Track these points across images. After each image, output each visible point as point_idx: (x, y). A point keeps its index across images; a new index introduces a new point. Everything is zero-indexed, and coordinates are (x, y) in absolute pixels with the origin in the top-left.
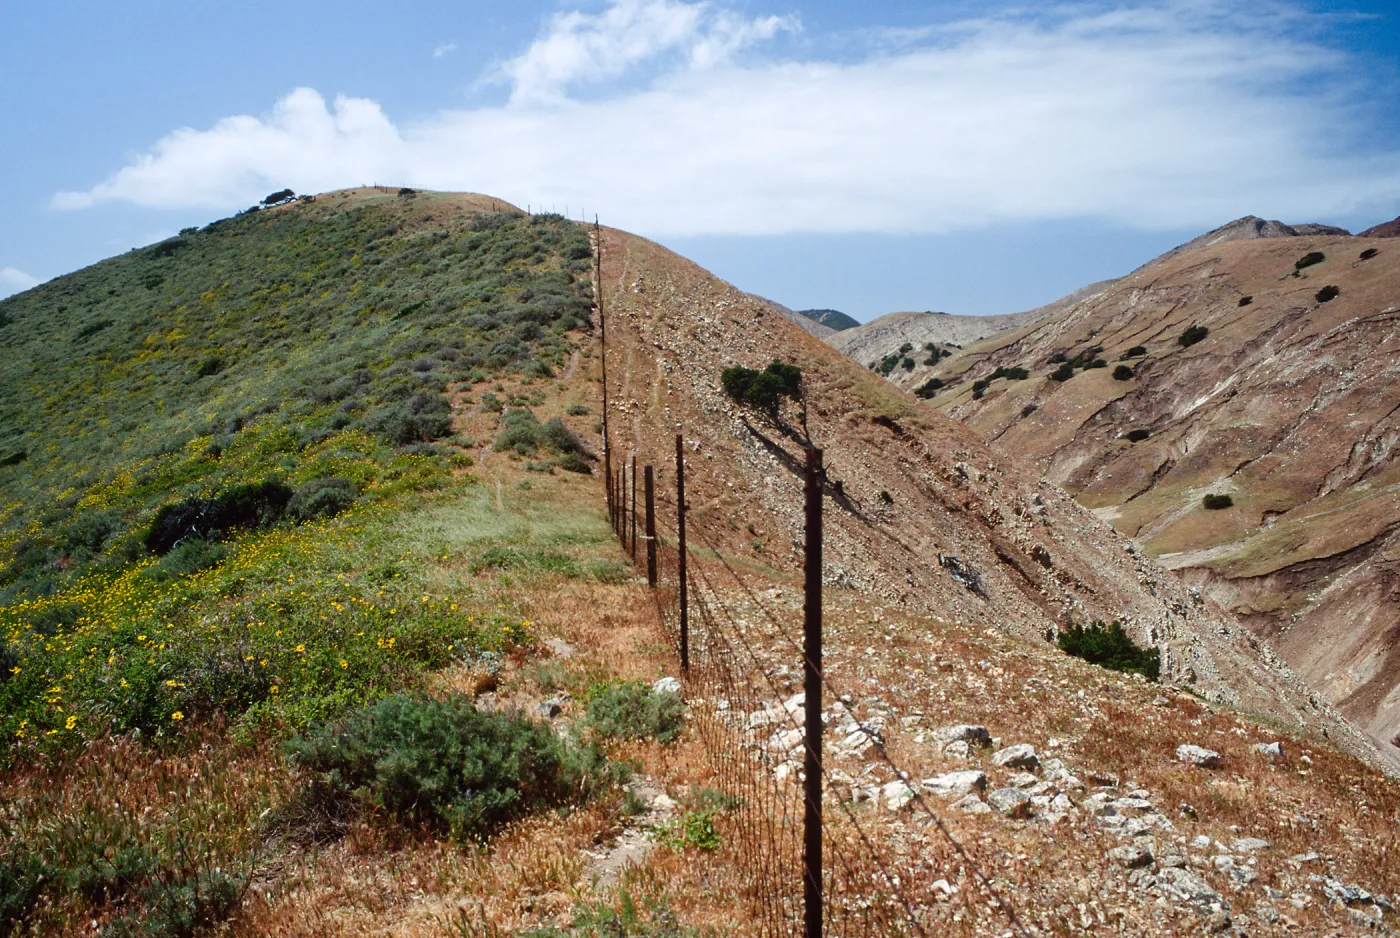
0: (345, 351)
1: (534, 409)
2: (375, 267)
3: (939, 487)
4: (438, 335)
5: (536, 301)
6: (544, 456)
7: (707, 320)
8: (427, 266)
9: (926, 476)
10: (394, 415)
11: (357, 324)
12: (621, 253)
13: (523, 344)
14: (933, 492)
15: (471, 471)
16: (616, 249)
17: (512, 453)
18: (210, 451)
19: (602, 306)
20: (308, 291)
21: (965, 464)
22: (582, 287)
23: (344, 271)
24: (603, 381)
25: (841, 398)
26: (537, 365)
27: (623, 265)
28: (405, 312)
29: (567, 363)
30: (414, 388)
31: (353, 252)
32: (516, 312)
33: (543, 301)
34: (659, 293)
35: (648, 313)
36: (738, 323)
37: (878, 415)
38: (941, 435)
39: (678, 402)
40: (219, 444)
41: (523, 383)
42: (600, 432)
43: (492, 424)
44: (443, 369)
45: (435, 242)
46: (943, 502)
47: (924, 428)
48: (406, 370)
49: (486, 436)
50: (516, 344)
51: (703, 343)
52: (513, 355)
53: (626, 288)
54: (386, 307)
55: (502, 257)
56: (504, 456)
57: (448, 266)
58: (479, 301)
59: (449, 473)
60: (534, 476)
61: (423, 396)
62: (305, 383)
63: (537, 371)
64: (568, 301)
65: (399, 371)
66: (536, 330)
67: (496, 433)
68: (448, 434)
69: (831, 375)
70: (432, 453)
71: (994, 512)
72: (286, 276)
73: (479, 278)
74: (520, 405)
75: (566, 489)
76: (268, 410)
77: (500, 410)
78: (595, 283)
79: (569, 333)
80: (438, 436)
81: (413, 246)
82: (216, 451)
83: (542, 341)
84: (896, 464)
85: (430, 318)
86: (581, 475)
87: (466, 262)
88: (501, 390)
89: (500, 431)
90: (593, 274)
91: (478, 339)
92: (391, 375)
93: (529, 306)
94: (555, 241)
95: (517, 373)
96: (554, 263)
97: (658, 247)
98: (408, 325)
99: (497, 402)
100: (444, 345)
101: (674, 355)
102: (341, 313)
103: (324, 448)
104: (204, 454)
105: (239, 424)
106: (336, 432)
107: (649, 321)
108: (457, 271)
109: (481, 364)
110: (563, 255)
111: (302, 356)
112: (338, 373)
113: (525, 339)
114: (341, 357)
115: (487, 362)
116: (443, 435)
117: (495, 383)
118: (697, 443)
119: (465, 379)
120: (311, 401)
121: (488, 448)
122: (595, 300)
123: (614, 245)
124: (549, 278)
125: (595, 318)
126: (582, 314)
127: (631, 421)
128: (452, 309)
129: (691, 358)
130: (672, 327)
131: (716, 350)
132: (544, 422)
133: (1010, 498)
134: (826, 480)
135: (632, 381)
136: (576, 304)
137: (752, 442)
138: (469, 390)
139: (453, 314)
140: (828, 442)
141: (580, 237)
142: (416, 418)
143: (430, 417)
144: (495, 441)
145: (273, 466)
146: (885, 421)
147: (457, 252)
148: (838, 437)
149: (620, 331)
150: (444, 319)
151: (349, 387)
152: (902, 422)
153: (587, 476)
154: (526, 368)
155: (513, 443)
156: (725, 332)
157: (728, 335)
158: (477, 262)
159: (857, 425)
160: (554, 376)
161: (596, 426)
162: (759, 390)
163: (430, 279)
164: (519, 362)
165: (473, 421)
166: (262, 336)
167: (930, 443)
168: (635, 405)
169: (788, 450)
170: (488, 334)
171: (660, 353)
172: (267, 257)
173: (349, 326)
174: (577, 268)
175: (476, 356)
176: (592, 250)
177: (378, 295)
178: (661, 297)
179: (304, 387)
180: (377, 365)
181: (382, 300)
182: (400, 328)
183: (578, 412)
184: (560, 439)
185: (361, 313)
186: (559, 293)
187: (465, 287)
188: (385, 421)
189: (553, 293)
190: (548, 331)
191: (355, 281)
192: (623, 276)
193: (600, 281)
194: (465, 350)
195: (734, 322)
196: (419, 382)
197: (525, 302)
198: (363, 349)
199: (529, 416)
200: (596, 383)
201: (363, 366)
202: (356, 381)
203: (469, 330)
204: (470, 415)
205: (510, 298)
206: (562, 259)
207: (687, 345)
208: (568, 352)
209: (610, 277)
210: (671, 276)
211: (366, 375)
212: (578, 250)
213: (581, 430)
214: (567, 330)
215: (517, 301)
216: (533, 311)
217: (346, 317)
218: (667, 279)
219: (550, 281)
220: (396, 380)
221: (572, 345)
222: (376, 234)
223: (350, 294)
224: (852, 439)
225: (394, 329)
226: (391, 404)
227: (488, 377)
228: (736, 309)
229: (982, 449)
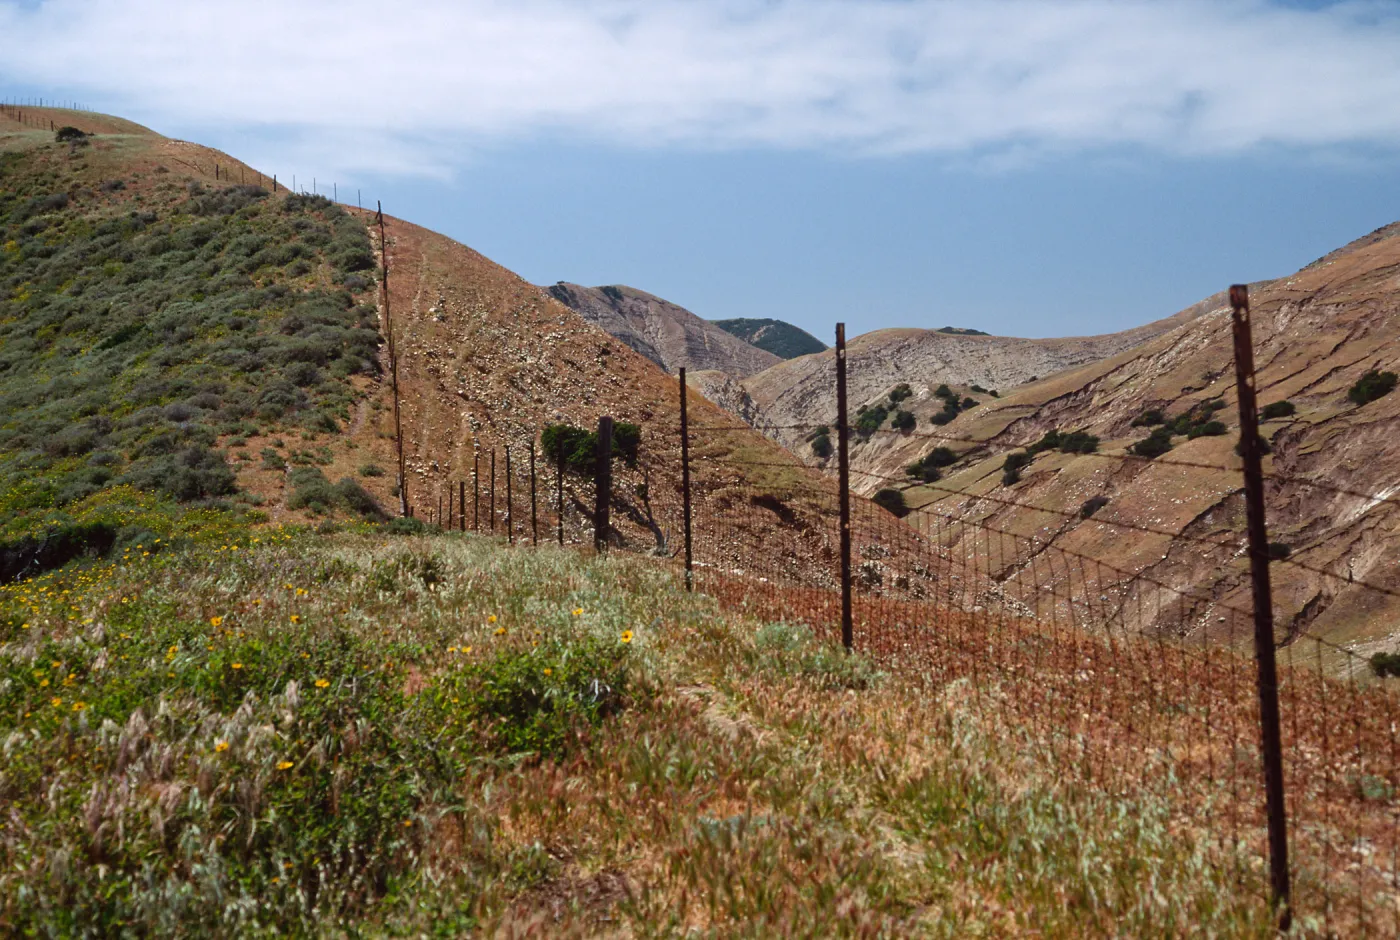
0: (46, 389)
1: (322, 468)
2: (46, 261)
4: (179, 375)
5: (308, 334)
6: (341, 517)
8: (130, 266)
10: (171, 471)
11: (36, 348)
12: (414, 262)
13: (298, 390)
15: (271, 526)
16: (406, 256)
17: (308, 511)
19: (390, 340)
21: (880, 564)
22: (363, 314)
24: (398, 439)
25: (710, 469)
26: (319, 417)
27: (417, 280)
28: (121, 338)
29: (353, 416)
30: (176, 439)
32: (285, 348)
33: (317, 334)
34: (465, 322)
35: (451, 351)
36: (573, 364)
37: (759, 494)
39: (486, 466)
41: (305, 438)
42: (397, 495)
43: (277, 482)
44: (204, 419)
45: (135, 228)
47: (826, 513)
48: (157, 419)
49: (275, 494)
50: (290, 391)
51: (523, 391)
52: (289, 404)
53: (422, 316)
54: (84, 327)
55: (247, 261)
56: (299, 514)
57: (164, 268)
58: (225, 329)
59: (248, 527)
61: (196, 450)
62: (22, 431)
63: (321, 424)
64: (347, 334)
65: (148, 419)
66: (313, 372)
67: (285, 493)
68: (233, 491)
69: (700, 438)
70: (224, 509)
73: (216, 291)
74: (305, 463)
77: (283, 468)
78: (380, 307)
79: (352, 377)
80: (221, 494)
81: (102, 233)
83: (320, 388)
84: (777, 559)
85: (161, 352)
87: (191, 265)
88: (280, 445)
89: (290, 491)
90: (377, 294)
91: (240, 383)
92: (139, 423)
93: (297, 341)
94: (320, 240)
95: (294, 426)
96: (323, 275)
97: (467, 251)
98: (132, 358)
99: (280, 459)
100: (199, 390)
101: (484, 409)
102: (7, 331)
103: (93, 504)
106: (96, 487)
107: (453, 361)
108: (179, 280)
109: (251, 414)
110: (335, 264)
112: (62, 422)
113: (300, 384)
114: (45, 397)
115: (259, 411)
116: (228, 492)
117: (271, 438)
119: (234, 432)
120: (39, 451)
121: (279, 506)
122: (381, 332)
123: (406, 249)
124: (319, 300)
125: (383, 358)
126: (367, 352)
127: (430, 485)
128: (185, 338)
129: (506, 411)
130: (482, 370)
131: (540, 401)
132: (335, 481)
135: (431, 440)
136: (358, 340)
137: (576, 518)
138: (243, 444)
139: (196, 345)
141: (357, 238)
142: (199, 472)
143: (213, 472)
144: (285, 500)
146: (768, 502)
147: (174, 248)
148: (700, 520)
149: (414, 375)
150: (185, 353)
151: (92, 438)
152: (796, 504)
154: (306, 421)
155: (307, 502)
156: (554, 376)
157: (558, 381)
158: (209, 266)
159: (729, 507)
160: (339, 432)
161: (392, 488)
162: (586, 456)
163: (141, 287)
165: (253, 478)
167: (831, 533)
168: (434, 468)
169: (625, 532)
170: (252, 376)
171: (466, 405)
173: (26, 353)
174: (355, 285)
175: (242, 405)
176: (375, 257)
177: (61, 308)
178: (469, 327)
179: (23, 436)
180: (112, 411)
181: (70, 314)
182: (122, 360)
183: (371, 472)
184: (356, 499)
185: (41, 333)
186: (335, 323)
187: (200, 306)
188: (160, 476)
189: (327, 323)
190: (328, 375)
191: (17, 283)
192: (418, 297)
193: (387, 305)
194: (226, 396)
195: (568, 362)
196: (181, 434)
197: (291, 334)
198: (78, 389)
199: (319, 476)
200: (389, 441)
201: (92, 412)
202: (94, 431)
203: (226, 370)
204: (249, 472)
205: (270, 328)
206: (333, 270)
207: (502, 394)
208: (353, 402)
209: (401, 299)
210: (482, 297)
211: (105, 424)
212: (355, 256)
213: (377, 491)
214: (349, 374)
215: (281, 332)
216: (306, 348)
217: (17, 337)
218: (477, 301)
219: (321, 305)
220: (149, 431)
221: (357, 394)
222: (34, 206)
223: (15, 301)
224: (720, 523)
225: (114, 363)
226: (155, 458)
227: (263, 430)
228: (572, 344)
229: (907, 545)
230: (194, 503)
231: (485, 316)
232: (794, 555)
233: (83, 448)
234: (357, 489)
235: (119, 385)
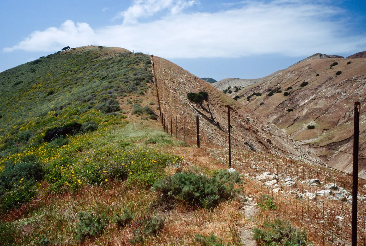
0: (88, 89)
1: (140, 103)
2: (93, 67)
3: (243, 123)
4: (113, 84)
5: (138, 75)
6: (145, 116)
7: (182, 80)
8: (107, 66)
9: (239, 120)
10: (104, 105)
11: (90, 81)
12: (159, 62)
13: (136, 86)
14: (241, 125)
15: (127, 119)
16: (157, 62)
17: (137, 115)
18: (55, 115)
19: (155, 76)
20: (76, 73)
21: (249, 118)
22: (149, 72)
23: (85, 68)
24: (158, 96)
25: (217, 100)
26: (140, 92)
27: (160, 66)
28: (103, 78)
29: (148, 91)
30: (108, 98)
31: (87, 63)
32: (133, 78)
33: (140, 75)
34: (169, 73)
35: (167, 78)
36: (190, 81)
37: (226, 105)
38: (243, 110)
39: (177, 102)
40: (57, 113)
41: (137, 97)
42: (158, 109)
43: (130, 107)
44: (115, 93)
45: (109, 60)
46: (244, 127)
47: (238, 108)
48: (105, 93)
49: (129, 110)
50: (134, 86)
51: (181, 86)
52: (134, 89)
53: (161, 72)
54: (97, 77)
55: (128, 64)
56: (134, 116)
57: (113, 66)
58: (122, 76)
59: (121, 120)
60: (143, 121)
61: (111, 100)
62: (78, 97)
63: (140, 93)
64: (147, 75)
66: (139, 82)
67: (132, 110)
68: (119, 110)
69: (214, 94)
70: (116, 115)
71: (257, 130)
72: (69, 69)
73: (122, 69)
74: (137, 102)
75: (152, 124)
76: (69, 104)
77: (132, 104)
79: (147, 84)
80: (116, 111)
81: (103, 61)
82: (56, 115)
83: (140, 86)
85: (109, 80)
86: (155, 120)
87: (118, 65)
88: (131, 98)
89: (133, 109)
90: (152, 68)
91: (124, 85)
92: (102, 95)
93: (136, 77)
94: (141, 60)
95: (135, 94)
96: (142, 65)
97: (168, 61)
98: (104, 82)
99: (131, 102)
100: (115, 87)
101: (174, 89)
102: (85, 79)
103: (86, 114)
104: (53, 116)
105: (61, 108)
106: (89, 110)
107: (167, 80)
108: (116, 68)
109: (125, 92)
110: (144, 63)
111: (75, 90)
112: (87, 95)
113: (136, 85)
114: (87, 90)
115: (127, 91)
117: (130, 97)
118: (183, 112)
119: (121, 96)
120: (81, 102)
121: (130, 113)
122: (153, 75)
123: (157, 61)
124: (141, 69)
125: (154, 79)
126: (150, 79)
127: (165, 106)
128: (115, 77)
129: (179, 90)
130: (173, 82)
131: (185, 88)
132: (144, 107)
133: (261, 126)
134: (214, 122)
135: (165, 96)
136: (149, 76)
137: (196, 112)
138: (123, 99)
139: (116, 79)
140: (214, 112)
141: (148, 59)
142: (110, 106)
143: (114, 105)
145: (73, 119)
147: (115, 63)
148: (217, 110)
149: (160, 83)
150: (114, 80)
151: (91, 98)
152: (233, 107)
153: (156, 121)
154: (137, 93)
155: (136, 112)
156: (187, 83)
157: (187, 84)
158: (121, 65)
159: (221, 107)
160: (144, 95)
162: (197, 99)
163: (109, 70)
164: (135, 91)
165: (125, 106)
166: (64, 85)
167: (240, 112)
168: (166, 102)
169: (205, 114)
170: (126, 84)
171: (171, 89)
172: (64, 64)
173: (87, 82)
174: (148, 67)
175: (124, 90)
176: (151, 62)
179: (78, 98)
180: (97, 92)
181: (96, 75)
182: (102, 82)
183: (152, 104)
184: (149, 111)
185: (90, 79)
186: (144, 73)
187: (118, 72)
188: (102, 107)
189: (142, 73)
190: (142, 83)
191: (88, 70)
192: (160, 69)
193: (154, 70)
194: (121, 88)
196: (110, 96)
197: (135, 75)
198: (93, 88)
199: (140, 105)
200: (156, 96)
201: (93, 92)
202: (92, 96)
203: (121, 83)
205: (131, 75)
207: (177, 87)
208: (148, 89)
209: (156, 69)
210: (172, 69)
211: (95, 95)
212: (148, 62)
213: (153, 109)
215: (133, 75)
216: (138, 78)
217: (86, 80)
221: (148, 87)
222: (93, 58)
223: (87, 74)
224: (220, 111)
225: (100, 83)
226: (103, 102)
227: (128, 95)
228: (189, 77)
229: (253, 114)
230: (109, 114)
234: (149, 109)
235: (100, 87)
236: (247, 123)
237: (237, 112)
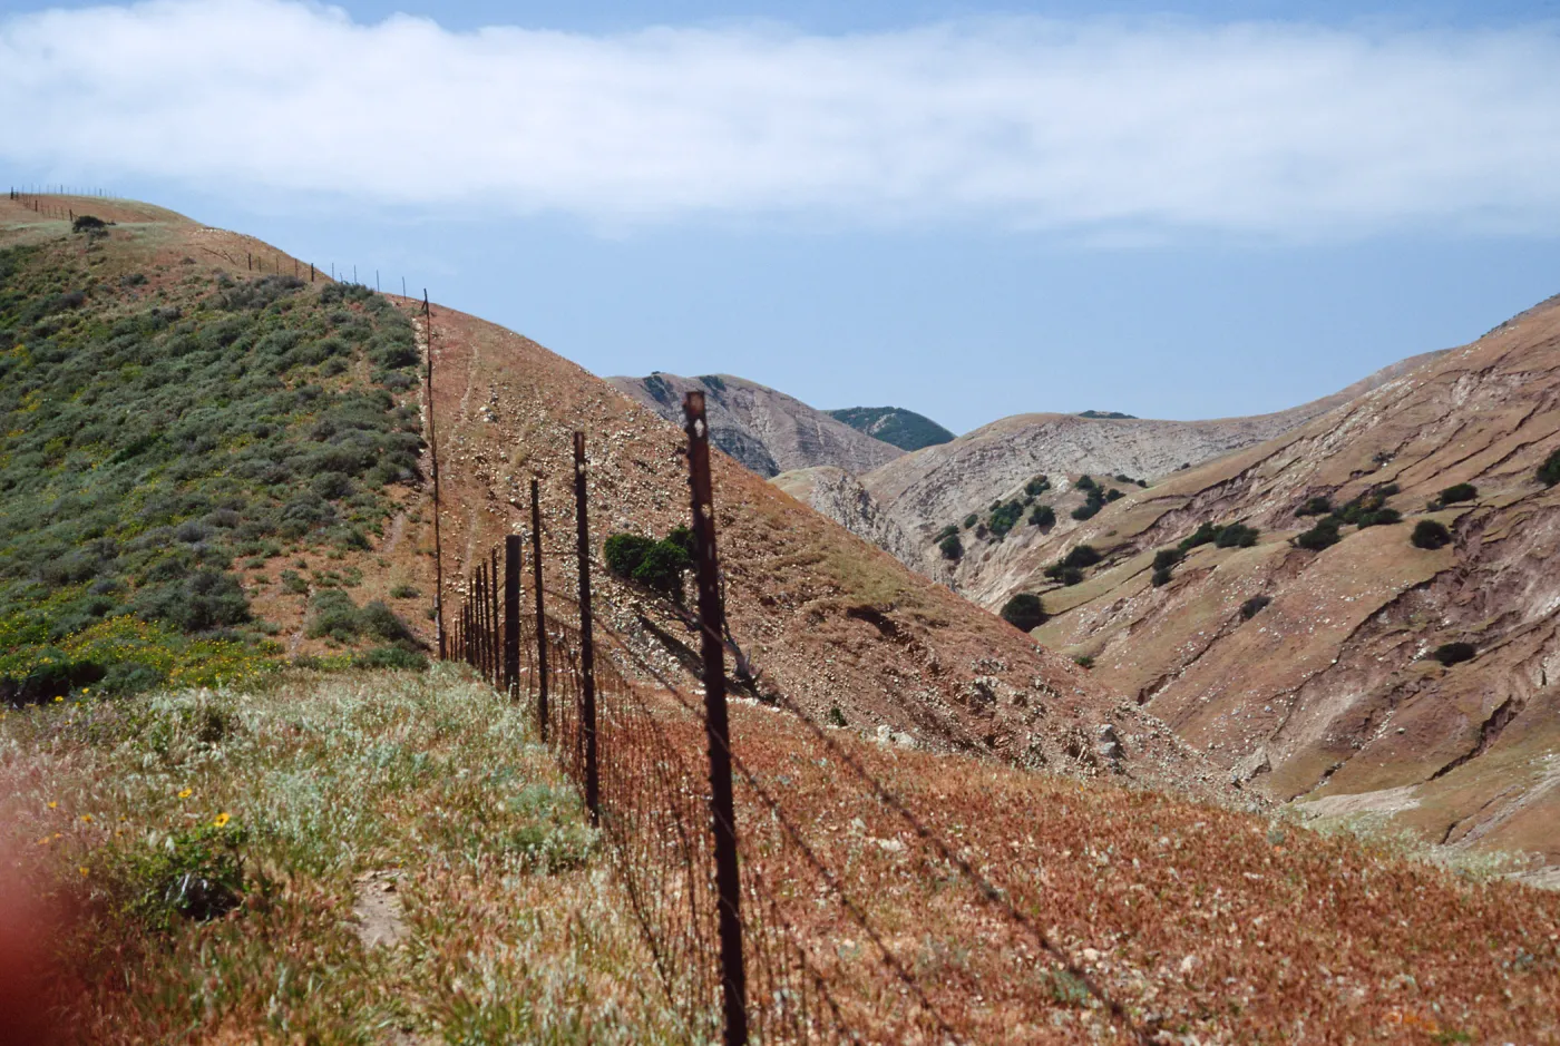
0: (51, 510)
1: (347, 590)
2: (59, 366)
3: (945, 712)
4: (197, 490)
5: (340, 440)
6: (367, 644)
7: (594, 462)
8: (150, 369)
10: (178, 598)
11: (45, 464)
12: (464, 355)
13: (325, 503)
14: (933, 719)
15: (286, 658)
16: (455, 349)
17: (328, 639)
19: (434, 444)
21: (994, 679)
22: (404, 416)
24: (436, 555)
25: (800, 579)
26: (348, 533)
27: (467, 376)
28: (135, 450)
29: (387, 531)
30: (187, 563)
31: (11, 336)
32: (313, 457)
33: (349, 441)
34: (520, 422)
35: (503, 454)
36: (644, 465)
37: (856, 605)
38: (960, 636)
41: (332, 557)
42: (433, 619)
43: (297, 608)
44: (220, 539)
45: (157, 327)
46: (948, 733)
47: (932, 624)
48: (168, 540)
49: (294, 621)
50: (317, 504)
52: (315, 519)
53: (471, 416)
54: (97, 438)
55: (277, 359)
56: (319, 643)
57: (186, 371)
58: (249, 437)
59: (258, 661)
61: (207, 574)
62: (19, 557)
63: (349, 541)
64: (385, 439)
65: (158, 541)
66: (344, 483)
67: (305, 619)
68: (246, 619)
69: (789, 544)
70: (235, 639)
71: (1032, 750)
73: (242, 395)
74: (330, 585)
77: (305, 592)
78: (423, 408)
79: (389, 487)
80: (233, 623)
81: (121, 333)
83: (351, 501)
84: (877, 677)
85: (179, 464)
87: (215, 366)
88: (303, 566)
89: (311, 615)
90: (421, 394)
91: (262, 498)
92: (148, 546)
93: (327, 448)
94: (359, 335)
95: (321, 544)
96: (362, 373)
97: (525, 343)
98: (147, 472)
99: (302, 581)
100: (215, 506)
102: (12, 446)
103: (91, 638)
106: (95, 619)
107: (506, 465)
108: (202, 385)
109: (272, 532)
110: (374, 361)
112: (65, 546)
113: (328, 497)
114: (49, 519)
115: (280, 529)
116: (241, 621)
117: (294, 558)
119: (253, 553)
120: (38, 581)
121: (297, 635)
122: (424, 436)
123: (453, 343)
124: (356, 402)
125: (425, 464)
126: (406, 459)
128: (210, 447)
130: (539, 474)
131: (605, 507)
132: (363, 605)
133: (1063, 730)
135: (476, 555)
136: (398, 445)
137: (643, 638)
138: (261, 566)
139: (217, 456)
140: (773, 644)
141: (400, 331)
142: (208, 599)
143: (225, 598)
144: (304, 627)
145: (30, 658)
146: (867, 613)
147: (198, 348)
148: (789, 636)
149: (460, 483)
150: (204, 466)
151: (94, 564)
152: (898, 615)
154: (334, 537)
155: (328, 629)
156: (622, 479)
158: (236, 367)
159: (822, 620)
160: (370, 549)
161: (428, 611)
162: (652, 568)
163: (159, 393)
164: (323, 529)
165: (274, 605)
167: (940, 648)
170: (275, 489)
171: (519, 514)
173: (32, 469)
174: (395, 384)
175: (263, 522)
176: (419, 352)
177: (73, 418)
178: (524, 427)
179: (20, 563)
180: (119, 532)
181: (82, 425)
182: (134, 476)
183: (405, 593)
184: (385, 624)
185: (48, 447)
186: (371, 427)
187: (223, 412)
188: (165, 604)
189: (363, 427)
190: (360, 486)
191: (25, 391)
192: (467, 395)
193: (431, 405)
194: (245, 512)
195: (637, 463)
196: (193, 556)
197: (322, 441)
198: (84, 509)
199: (344, 598)
200: (428, 557)
201: (97, 534)
202: (98, 555)
203: (246, 483)
204: (268, 597)
205: (299, 435)
206: (373, 367)
207: (561, 501)
208: (388, 515)
209: (447, 398)
210: (541, 393)
211: (111, 547)
212: (397, 352)
213: (409, 615)
214: (386, 483)
215: (312, 439)
216: (336, 456)
217: (22, 452)
218: (535, 398)
219: (357, 407)
220: (157, 554)
221: (393, 506)
222: (46, 305)
223: (23, 412)
224: (811, 639)
225: (126, 479)
226: (162, 584)
227: (284, 550)
228: (643, 442)
229: (1026, 657)
230: (201, 634)
231: (543, 414)
232: (896, 673)
233: (85, 575)
234: (386, 613)
235: (129, 504)
236: (978, 710)
237: (918, 648)
